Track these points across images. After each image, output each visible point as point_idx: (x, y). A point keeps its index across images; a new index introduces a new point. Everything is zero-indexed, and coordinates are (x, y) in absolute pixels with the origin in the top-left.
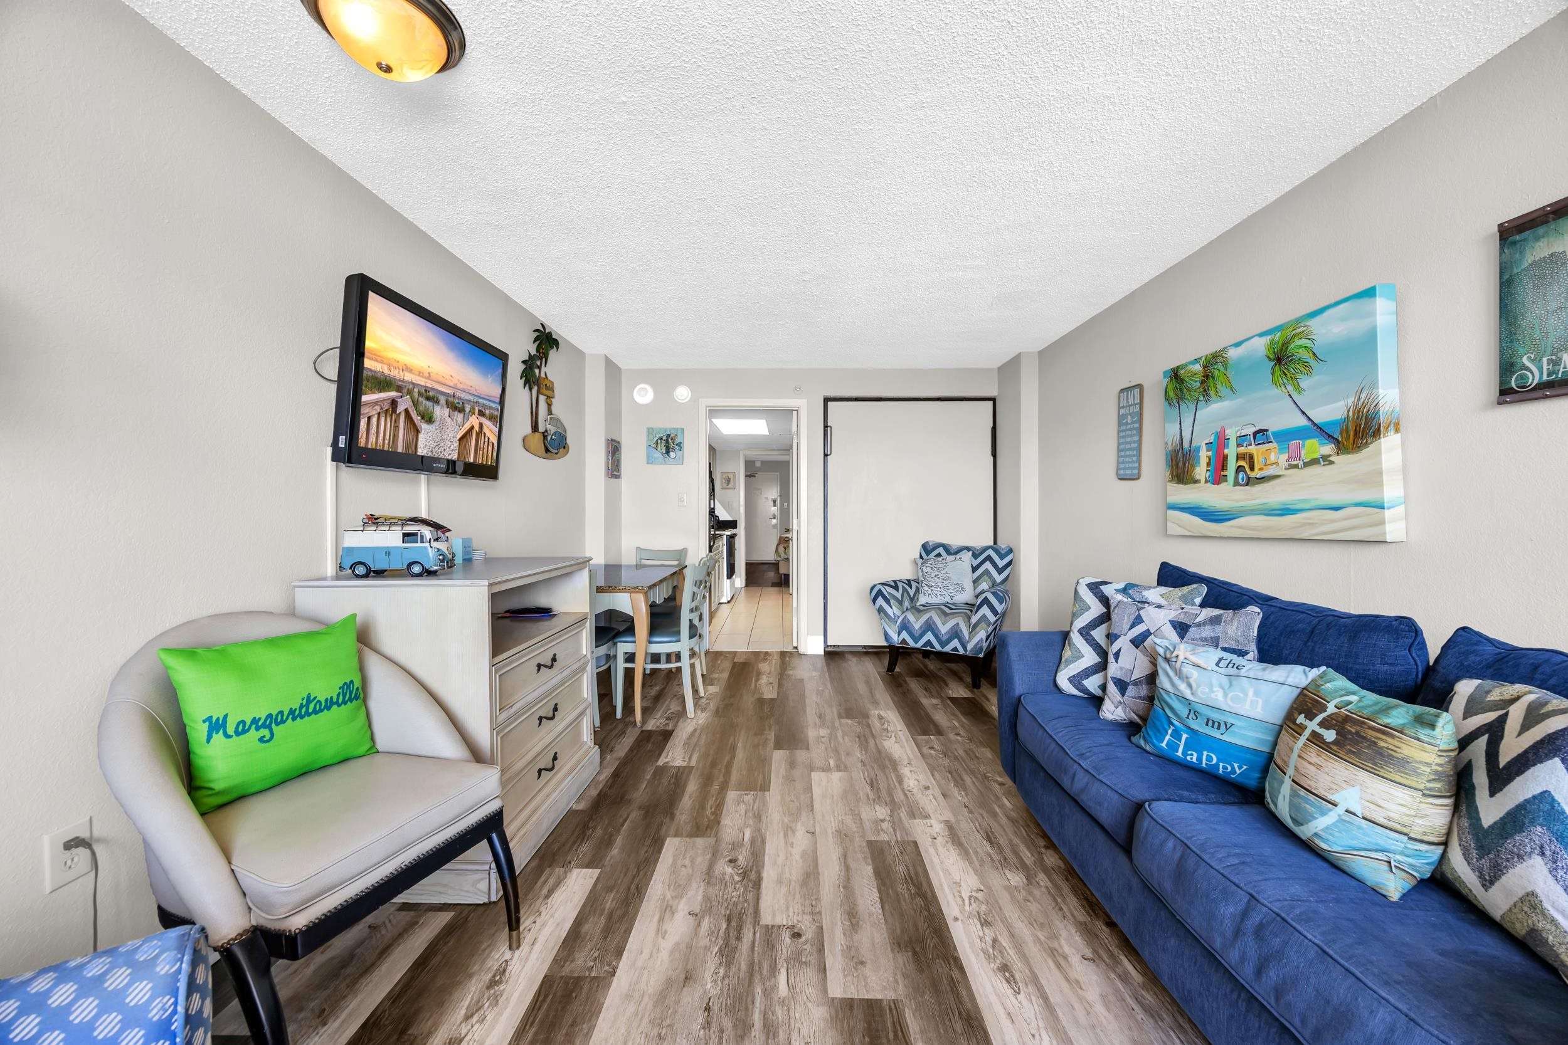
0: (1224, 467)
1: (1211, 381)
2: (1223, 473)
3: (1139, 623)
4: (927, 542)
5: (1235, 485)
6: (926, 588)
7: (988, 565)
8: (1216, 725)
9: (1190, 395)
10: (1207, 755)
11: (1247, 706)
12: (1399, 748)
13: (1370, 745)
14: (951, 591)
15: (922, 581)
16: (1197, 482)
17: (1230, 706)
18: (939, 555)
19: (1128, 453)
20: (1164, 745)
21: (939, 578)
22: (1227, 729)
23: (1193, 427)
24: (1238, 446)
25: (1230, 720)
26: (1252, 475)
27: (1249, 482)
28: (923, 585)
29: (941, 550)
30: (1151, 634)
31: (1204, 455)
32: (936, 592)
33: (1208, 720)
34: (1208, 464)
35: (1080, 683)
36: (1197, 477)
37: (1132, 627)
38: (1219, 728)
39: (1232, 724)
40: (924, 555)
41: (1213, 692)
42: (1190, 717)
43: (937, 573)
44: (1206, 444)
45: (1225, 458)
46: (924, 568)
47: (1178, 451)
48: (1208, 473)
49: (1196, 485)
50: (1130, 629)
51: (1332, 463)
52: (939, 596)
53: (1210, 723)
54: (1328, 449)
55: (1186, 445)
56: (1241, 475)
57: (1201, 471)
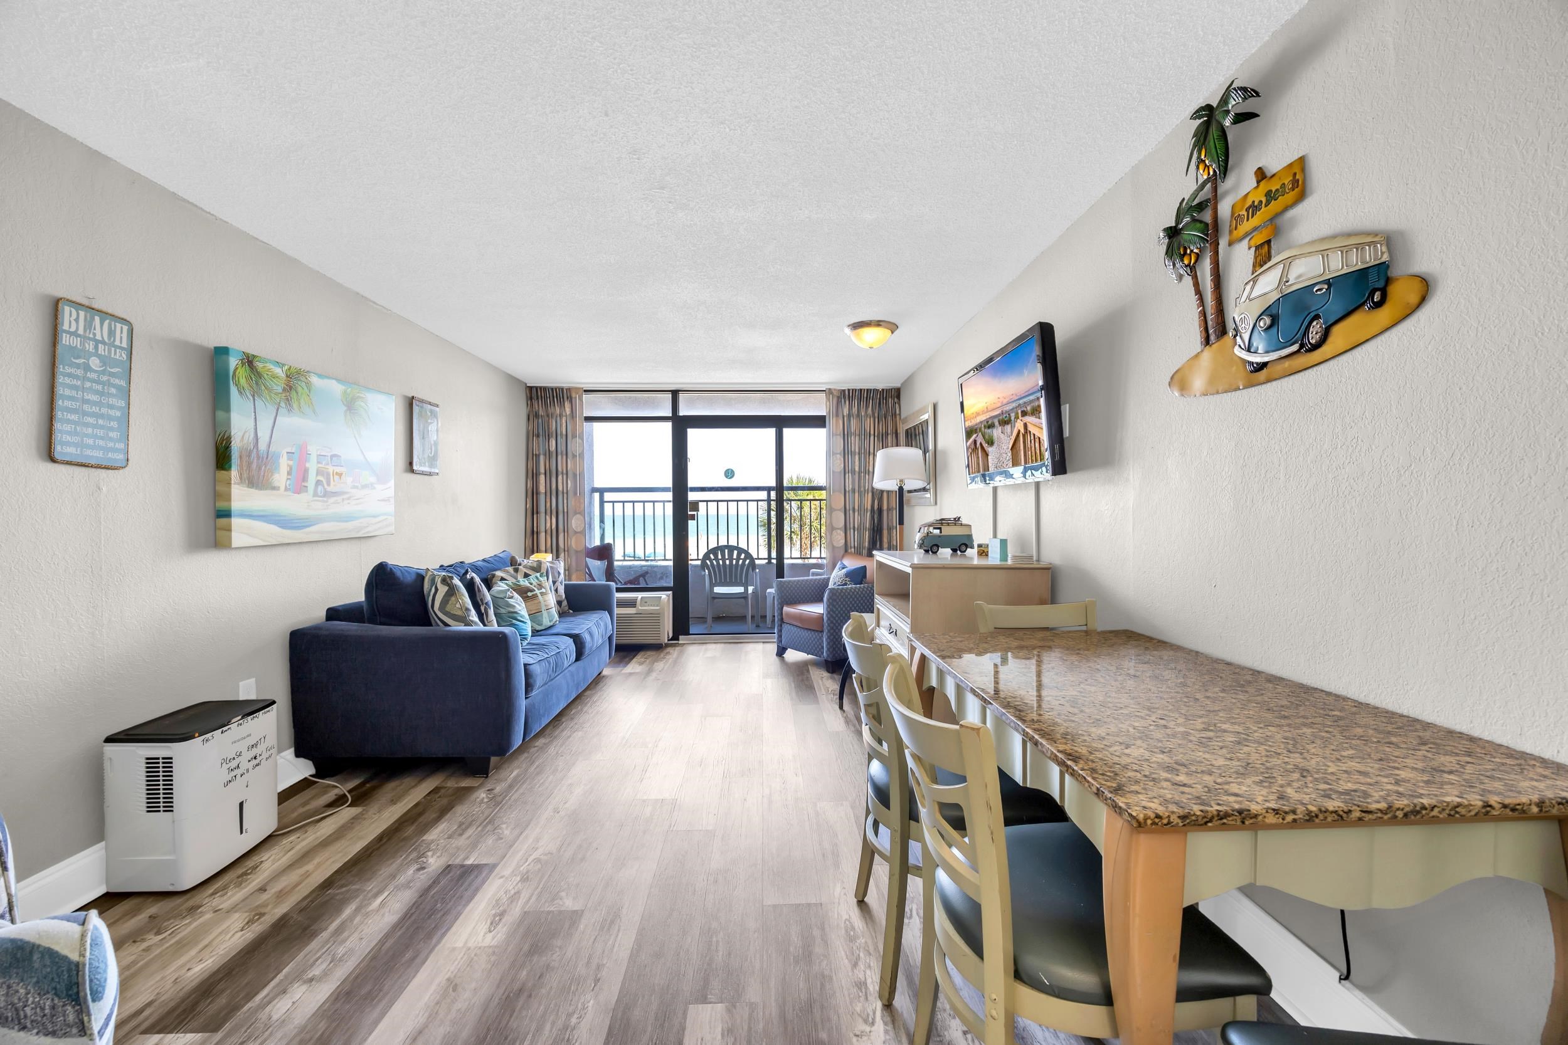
0: (305, 478)
1: (293, 393)
2: (303, 484)
5: (314, 496)
9: (270, 397)
16: (274, 488)
19: (101, 422)
23: (272, 430)
24: (318, 462)
26: (329, 489)
27: (326, 494)
31: (284, 463)
34: (289, 473)
36: (276, 484)
44: (287, 453)
45: (306, 471)
47: (250, 452)
48: (288, 483)
49: (275, 492)
51: (374, 488)
54: (373, 479)
55: (262, 446)
56: (320, 488)
57: (280, 478)
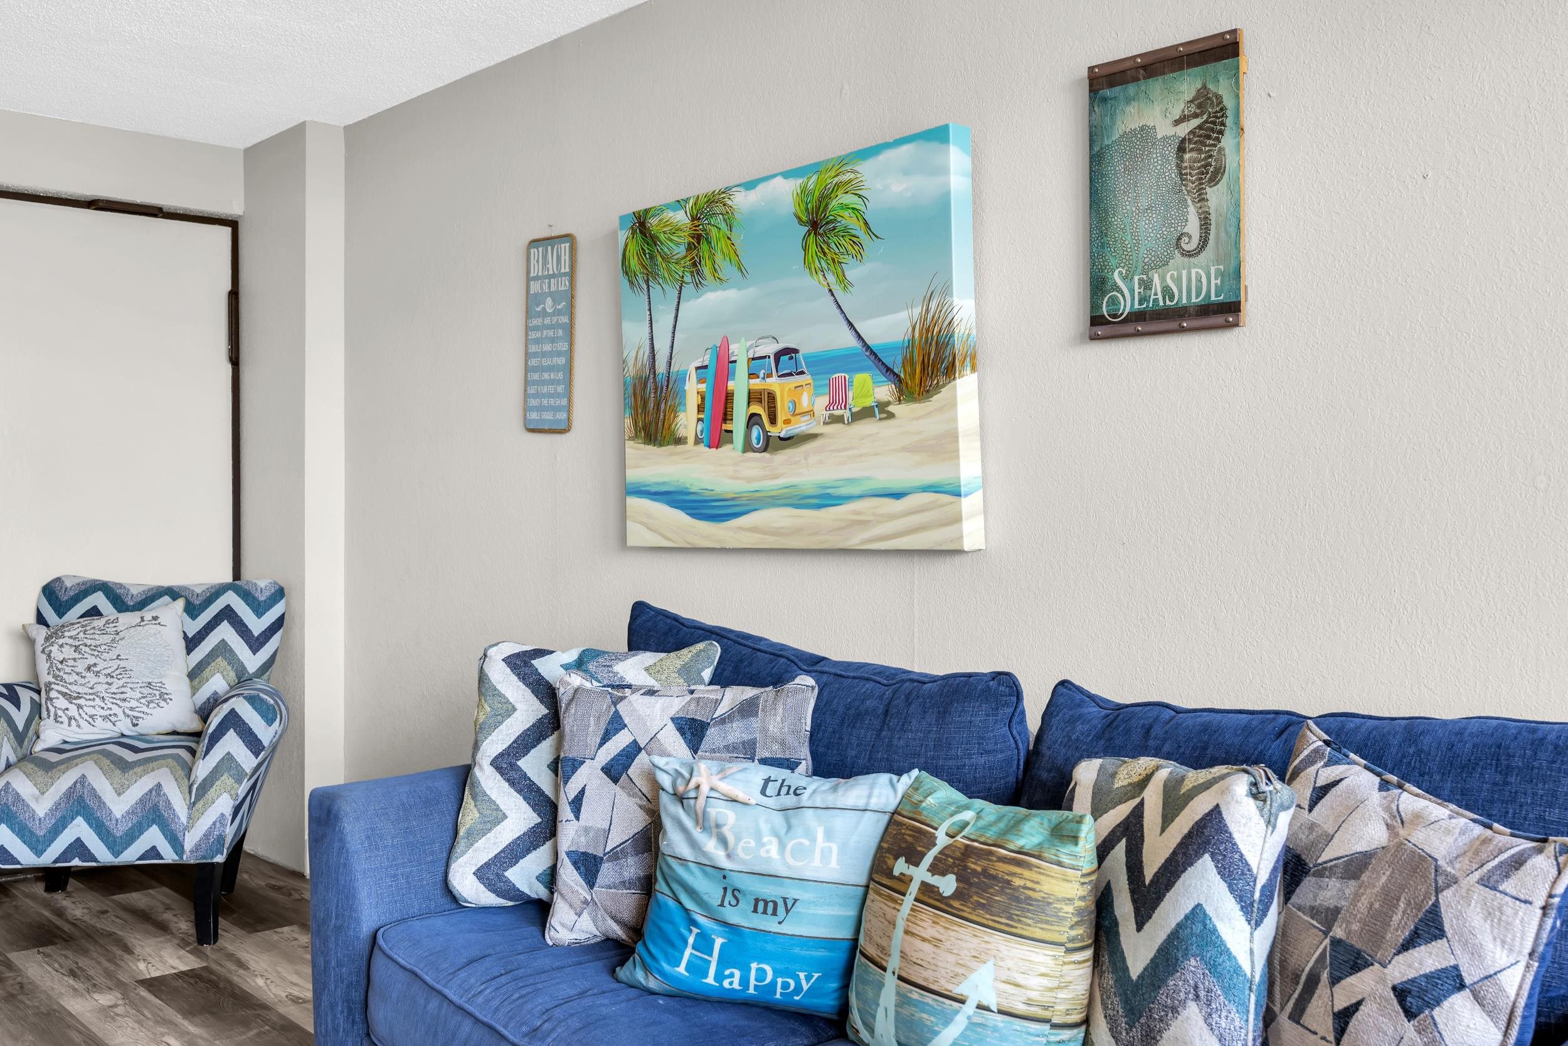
0: (727, 416)
1: (704, 246)
2: (725, 427)
3: (617, 731)
4: (58, 579)
5: (745, 451)
6: (61, 703)
7: (225, 632)
8: (771, 906)
9: (669, 270)
10: (758, 969)
11: (817, 862)
12: (1038, 883)
13: (1002, 888)
14: (134, 704)
15: (48, 685)
16: (680, 441)
17: (789, 867)
18: (94, 612)
19: (546, 376)
20: (682, 969)
21: (97, 674)
22: (787, 911)
23: (674, 333)
24: (752, 375)
25: (793, 893)
26: (774, 431)
27: (769, 445)
28: (53, 694)
29: (98, 599)
30: (640, 750)
31: (693, 389)
32: (91, 711)
33: (757, 901)
34: (701, 409)
35: (500, 877)
36: (681, 432)
37: (605, 739)
38: (775, 913)
39: (796, 900)
40: (49, 614)
41: (763, 845)
42: (726, 903)
43: (92, 660)
44: (698, 368)
45: (729, 397)
46: (55, 648)
47: (647, 379)
48: (700, 428)
49: (680, 448)
50: (601, 745)
51: (891, 416)
52: (99, 722)
53: (761, 905)
54: (885, 391)
55: (661, 367)
56: (756, 431)
57: (688, 421)
